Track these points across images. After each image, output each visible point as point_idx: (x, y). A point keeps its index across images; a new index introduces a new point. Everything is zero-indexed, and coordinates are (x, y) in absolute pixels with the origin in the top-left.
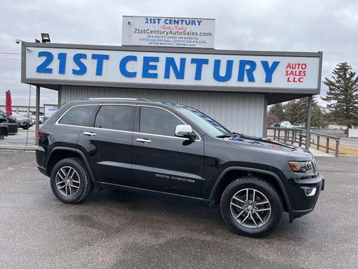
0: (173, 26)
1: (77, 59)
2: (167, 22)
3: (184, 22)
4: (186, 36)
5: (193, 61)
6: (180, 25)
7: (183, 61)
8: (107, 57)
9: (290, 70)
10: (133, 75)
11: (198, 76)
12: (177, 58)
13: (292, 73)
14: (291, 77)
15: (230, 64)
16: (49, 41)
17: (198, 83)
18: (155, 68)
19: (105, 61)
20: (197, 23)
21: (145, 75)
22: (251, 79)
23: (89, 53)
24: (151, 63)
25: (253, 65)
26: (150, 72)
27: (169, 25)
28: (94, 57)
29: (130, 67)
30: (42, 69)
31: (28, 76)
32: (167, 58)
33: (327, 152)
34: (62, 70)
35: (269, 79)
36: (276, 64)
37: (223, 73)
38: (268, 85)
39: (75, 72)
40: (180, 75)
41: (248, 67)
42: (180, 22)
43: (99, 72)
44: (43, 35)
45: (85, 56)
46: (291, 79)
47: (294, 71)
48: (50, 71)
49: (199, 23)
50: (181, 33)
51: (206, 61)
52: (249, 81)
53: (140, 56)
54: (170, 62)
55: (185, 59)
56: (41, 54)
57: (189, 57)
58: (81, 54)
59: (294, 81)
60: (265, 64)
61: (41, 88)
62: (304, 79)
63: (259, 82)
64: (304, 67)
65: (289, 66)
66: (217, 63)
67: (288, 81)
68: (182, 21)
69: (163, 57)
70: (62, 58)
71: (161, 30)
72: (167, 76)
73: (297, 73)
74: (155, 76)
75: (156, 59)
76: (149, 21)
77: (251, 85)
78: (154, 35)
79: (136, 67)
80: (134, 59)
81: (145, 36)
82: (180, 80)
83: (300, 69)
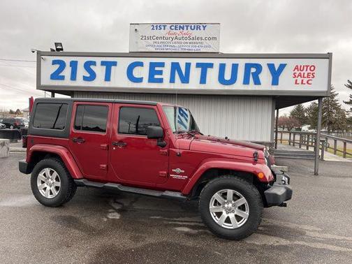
0: (178, 32)
1: (87, 66)
2: (172, 28)
3: (189, 28)
4: (191, 41)
5: (198, 65)
6: (185, 31)
7: (188, 65)
8: (115, 64)
9: (298, 73)
10: (140, 80)
11: (203, 80)
12: (182, 62)
13: (300, 75)
14: (299, 80)
15: (235, 67)
16: (62, 49)
17: (202, 87)
18: (160, 73)
19: (113, 67)
20: (202, 28)
21: (151, 80)
22: (257, 82)
23: (98, 60)
24: (157, 69)
25: (259, 67)
26: (156, 77)
27: (174, 31)
28: (103, 63)
29: (137, 72)
30: (55, 76)
31: (43, 83)
33: (344, 157)
34: (73, 77)
35: (275, 82)
36: (282, 67)
37: (228, 76)
38: (274, 88)
39: (85, 78)
40: (185, 79)
41: (253, 70)
42: (185, 28)
43: (108, 78)
44: (56, 44)
45: (94, 63)
47: (302, 73)
48: (63, 78)
49: (204, 27)
50: (186, 39)
51: (211, 65)
52: (255, 84)
53: (147, 61)
54: (175, 67)
55: (190, 64)
56: (54, 62)
57: (194, 62)
58: (91, 62)
59: (302, 83)
60: (271, 67)
61: (56, 94)
62: (313, 81)
63: (266, 85)
64: (312, 68)
65: (296, 68)
66: (222, 67)
67: (296, 83)
68: (187, 27)
69: (168, 62)
70: (74, 65)
71: (167, 36)
72: (172, 80)
73: (306, 75)
74: (161, 81)
75: (162, 65)
76: (155, 28)
77: (257, 88)
78: (160, 41)
79: (142, 72)
80: (141, 64)
81: (151, 42)
82: (185, 84)
83: (309, 71)
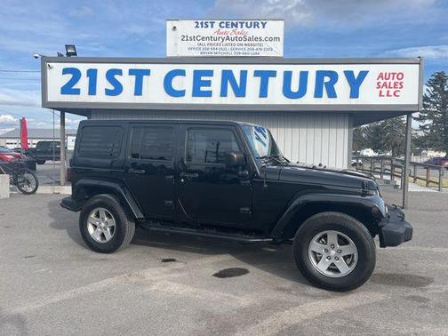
0: (230, 30)
1: (111, 75)
2: (222, 25)
3: (244, 25)
4: (247, 42)
5: (257, 73)
6: (239, 29)
7: (244, 74)
8: (147, 72)
9: (382, 82)
10: (182, 93)
11: (263, 93)
12: (236, 70)
13: (385, 85)
14: (384, 91)
15: (304, 75)
16: (75, 54)
17: (263, 101)
18: (208, 83)
19: (145, 77)
20: (261, 25)
21: (196, 93)
22: (332, 94)
23: (125, 68)
24: (203, 78)
25: (334, 76)
26: (203, 89)
27: (224, 29)
28: (131, 72)
29: (177, 83)
30: (67, 89)
31: (51, 98)
32: (223, 71)
33: (427, 186)
34: (92, 91)
35: (354, 94)
36: (363, 74)
37: (295, 87)
38: (354, 102)
39: (108, 92)
40: (240, 92)
41: (327, 79)
42: (239, 25)
43: (138, 91)
44: (67, 47)
45: (120, 72)
46: (384, 93)
47: (388, 82)
48: (77, 92)
49: (264, 25)
50: (240, 39)
51: (273, 74)
52: (329, 97)
53: (190, 69)
54: (227, 76)
55: (246, 72)
56: (65, 71)
57: (251, 69)
58: (115, 70)
59: (388, 95)
60: (349, 74)
61: (66, 114)
62: (402, 93)
63: (343, 97)
64: (400, 76)
65: (381, 76)
66: (288, 76)
67: (380, 95)
68: (242, 23)
69: (218, 69)
70: (92, 74)
71: (216, 36)
72: (224, 93)
73: (392, 86)
74: (209, 94)
75: (210, 73)
76: (200, 25)
77: (332, 101)
78: (206, 42)
79: (184, 83)
80: (182, 73)
81: (194, 43)
82: (240, 98)
83: (396, 80)
